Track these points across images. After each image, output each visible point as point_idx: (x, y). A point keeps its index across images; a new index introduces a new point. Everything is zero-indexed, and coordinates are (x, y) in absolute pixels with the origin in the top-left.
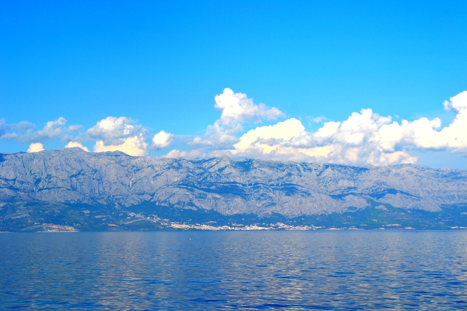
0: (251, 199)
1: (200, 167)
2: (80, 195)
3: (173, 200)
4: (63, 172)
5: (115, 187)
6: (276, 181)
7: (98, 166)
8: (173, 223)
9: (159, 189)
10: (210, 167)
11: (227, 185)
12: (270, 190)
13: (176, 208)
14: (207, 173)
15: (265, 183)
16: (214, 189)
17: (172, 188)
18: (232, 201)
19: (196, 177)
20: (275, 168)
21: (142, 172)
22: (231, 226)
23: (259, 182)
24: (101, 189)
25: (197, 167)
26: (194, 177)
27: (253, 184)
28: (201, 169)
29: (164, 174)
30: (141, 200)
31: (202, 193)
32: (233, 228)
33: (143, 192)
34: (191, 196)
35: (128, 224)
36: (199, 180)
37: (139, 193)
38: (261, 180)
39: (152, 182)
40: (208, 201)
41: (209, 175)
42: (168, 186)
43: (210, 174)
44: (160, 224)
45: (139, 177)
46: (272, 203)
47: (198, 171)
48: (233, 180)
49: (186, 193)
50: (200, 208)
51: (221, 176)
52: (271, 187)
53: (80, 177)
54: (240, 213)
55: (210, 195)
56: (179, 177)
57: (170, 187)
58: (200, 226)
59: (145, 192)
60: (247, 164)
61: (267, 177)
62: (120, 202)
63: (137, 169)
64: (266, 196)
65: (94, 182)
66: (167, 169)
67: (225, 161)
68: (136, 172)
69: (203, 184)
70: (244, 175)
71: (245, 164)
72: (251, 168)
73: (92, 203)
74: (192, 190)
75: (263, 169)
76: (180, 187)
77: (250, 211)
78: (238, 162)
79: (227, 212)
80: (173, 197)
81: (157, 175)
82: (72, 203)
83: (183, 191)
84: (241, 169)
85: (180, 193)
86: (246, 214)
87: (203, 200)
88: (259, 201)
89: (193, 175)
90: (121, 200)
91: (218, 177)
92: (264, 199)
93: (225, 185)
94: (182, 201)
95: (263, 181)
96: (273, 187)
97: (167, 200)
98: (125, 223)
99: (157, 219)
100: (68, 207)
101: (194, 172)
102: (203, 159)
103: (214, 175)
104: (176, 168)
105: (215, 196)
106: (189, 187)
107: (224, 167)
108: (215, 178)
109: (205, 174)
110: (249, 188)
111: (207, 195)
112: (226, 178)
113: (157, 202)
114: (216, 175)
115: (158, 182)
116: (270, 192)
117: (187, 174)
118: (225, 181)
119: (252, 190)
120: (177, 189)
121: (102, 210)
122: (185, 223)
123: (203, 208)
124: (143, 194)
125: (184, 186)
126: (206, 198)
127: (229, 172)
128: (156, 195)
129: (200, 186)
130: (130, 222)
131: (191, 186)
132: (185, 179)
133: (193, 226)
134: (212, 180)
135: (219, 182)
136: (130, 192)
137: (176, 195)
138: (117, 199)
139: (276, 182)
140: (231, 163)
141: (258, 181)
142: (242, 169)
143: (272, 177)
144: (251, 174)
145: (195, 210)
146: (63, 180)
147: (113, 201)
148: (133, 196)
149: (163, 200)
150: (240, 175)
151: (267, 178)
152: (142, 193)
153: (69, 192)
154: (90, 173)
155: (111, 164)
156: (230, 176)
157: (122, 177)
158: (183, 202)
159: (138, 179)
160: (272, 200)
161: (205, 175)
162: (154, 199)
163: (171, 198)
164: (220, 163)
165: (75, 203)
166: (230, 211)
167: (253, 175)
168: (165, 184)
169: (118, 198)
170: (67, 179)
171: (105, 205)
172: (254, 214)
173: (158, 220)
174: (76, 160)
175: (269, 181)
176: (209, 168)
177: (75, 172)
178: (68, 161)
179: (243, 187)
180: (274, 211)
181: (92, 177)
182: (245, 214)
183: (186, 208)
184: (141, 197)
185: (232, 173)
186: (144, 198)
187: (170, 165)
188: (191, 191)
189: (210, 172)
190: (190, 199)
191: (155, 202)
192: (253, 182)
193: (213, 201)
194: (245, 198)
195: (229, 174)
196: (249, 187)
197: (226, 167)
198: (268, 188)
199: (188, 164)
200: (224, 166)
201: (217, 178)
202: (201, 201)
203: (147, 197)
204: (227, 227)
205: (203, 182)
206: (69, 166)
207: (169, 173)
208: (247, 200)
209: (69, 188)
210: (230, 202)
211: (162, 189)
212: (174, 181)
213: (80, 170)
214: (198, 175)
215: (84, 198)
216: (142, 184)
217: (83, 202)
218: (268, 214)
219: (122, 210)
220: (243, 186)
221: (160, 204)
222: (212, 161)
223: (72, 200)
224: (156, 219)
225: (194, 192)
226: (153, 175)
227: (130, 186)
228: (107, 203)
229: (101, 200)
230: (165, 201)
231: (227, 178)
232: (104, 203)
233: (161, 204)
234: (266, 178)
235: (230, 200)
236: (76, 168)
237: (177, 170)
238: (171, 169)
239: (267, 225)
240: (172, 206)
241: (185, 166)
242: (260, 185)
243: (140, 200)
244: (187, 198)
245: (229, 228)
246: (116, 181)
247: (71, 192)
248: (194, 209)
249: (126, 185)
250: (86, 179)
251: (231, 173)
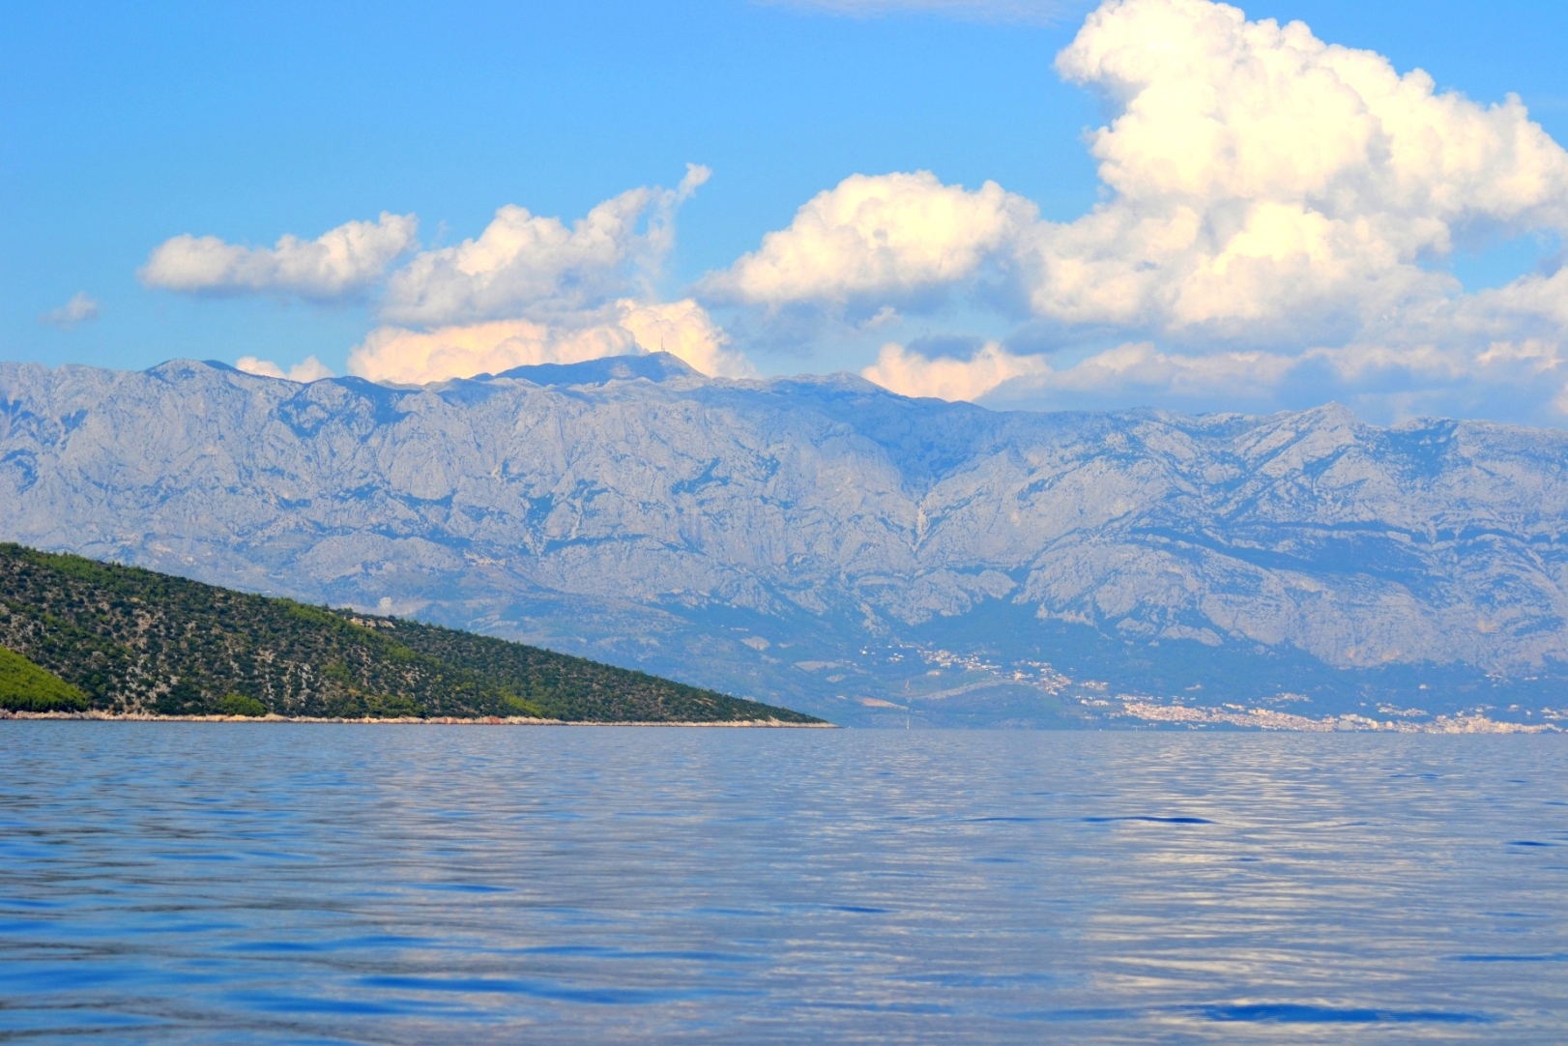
0: (1455, 600)
1: (1223, 453)
2: (722, 571)
3: (1114, 600)
4: (641, 469)
5: (854, 538)
6: (1559, 521)
7: (780, 446)
8: (1130, 698)
9: (1045, 549)
10: (1267, 455)
11: (1343, 534)
12: (1531, 561)
13: (1127, 631)
14: (1253, 481)
15: (1508, 529)
16: (1290, 551)
17: (1105, 543)
18: (1371, 606)
19: (1209, 496)
20: (1551, 461)
21: (969, 473)
22: (1382, 718)
23: (1483, 523)
24: (799, 547)
25: (1212, 455)
26: (1200, 497)
27: (1457, 532)
28: (1228, 462)
29: (1065, 482)
30: (972, 594)
31: (1239, 570)
32: (1390, 725)
33: (978, 562)
34: (1192, 583)
35: (942, 700)
36: (1222, 511)
37: (961, 566)
38: (1491, 517)
39: (1015, 517)
40: (1269, 605)
41: (1264, 488)
42: (1084, 536)
43: (1270, 485)
44: (1077, 703)
45: (956, 493)
46: (1544, 616)
47: (1214, 472)
48: (1371, 516)
49: (1171, 569)
50: (1234, 633)
51: (1316, 493)
52: (1536, 546)
53: (712, 490)
54: (1408, 659)
55: (1273, 580)
56: (1135, 495)
57: (1093, 540)
58: (1246, 713)
59: (983, 560)
60: (1429, 442)
61: (1518, 501)
62: (882, 603)
63: (944, 456)
64: (1516, 588)
65: (768, 512)
66: (1078, 459)
67: (1332, 431)
68: (939, 472)
69: (1241, 530)
70: (1418, 491)
71: (1421, 443)
72: (1445, 460)
73: (771, 605)
74: (1196, 558)
75: (1500, 467)
76: (1142, 543)
77: (1450, 650)
78: (1388, 433)
79: (1351, 656)
80: (1114, 584)
81: (1036, 487)
82: (689, 606)
83: (1155, 558)
84: (1403, 466)
85: (1142, 566)
86: (1434, 664)
87: (1248, 600)
88: (1485, 607)
89: (1195, 491)
90: (884, 593)
91: (1304, 501)
92: (1509, 601)
93: (1335, 534)
94: (1152, 602)
95: (1499, 521)
96: (1545, 547)
97: (1087, 598)
98: (930, 696)
99: (1055, 680)
100: (685, 622)
101: (1198, 478)
102: (1232, 418)
103: (1288, 491)
104: (1118, 457)
105: (1294, 583)
106: (1183, 544)
107: (1329, 456)
108: (1290, 502)
109: (1248, 484)
110: (1439, 551)
111: (1261, 579)
112: (1339, 504)
113: (1042, 606)
114: (1294, 492)
115: (1040, 516)
116: (1535, 567)
117: (1167, 485)
118: (1336, 516)
119: (1455, 559)
120: (1130, 552)
121: (814, 635)
122: (1180, 700)
123: (1246, 637)
124: (977, 571)
125: (1158, 538)
126: (1257, 592)
127: (1352, 478)
128: (1034, 573)
129: (1230, 541)
130: (952, 693)
131: (1187, 538)
132: (1163, 509)
133: (1218, 712)
134: (1278, 512)
135: (1309, 520)
136: (920, 559)
137: (1124, 577)
138: (867, 591)
139: (1557, 527)
140: (1356, 437)
141: (1480, 520)
142: (1407, 463)
143: (1540, 502)
144: (1449, 487)
145: (1211, 642)
146: (644, 504)
147: (850, 598)
148: (935, 577)
149: (1068, 599)
150: (1398, 493)
151: (1518, 506)
152: (973, 565)
153: (673, 556)
154: (747, 473)
155: (835, 434)
156: (1360, 495)
157: (884, 493)
158: (1155, 606)
159: (950, 503)
160: (1544, 603)
161: (1248, 489)
162: (1028, 594)
163: (1101, 589)
164: (1311, 437)
165: (703, 606)
166: (1362, 648)
167: (1458, 492)
168: (1070, 527)
169: (872, 585)
170: (663, 499)
171: (820, 614)
172: (1471, 667)
173: (1060, 683)
174: (689, 419)
175: (1526, 522)
176: (1262, 457)
177: (686, 470)
178: (658, 423)
179: (1415, 544)
180: (1553, 654)
181: (758, 492)
182: (1428, 664)
183: (1173, 633)
184: (972, 582)
185: (1364, 481)
186: (981, 588)
187: (1090, 443)
188: (1190, 562)
189: (1269, 478)
190: (1186, 595)
191: (1033, 606)
192: (1455, 523)
193: (1288, 605)
194: (1427, 596)
195: (1350, 487)
196: (1442, 545)
197: (1337, 455)
198: (1524, 549)
199: (1171, 441)
200: (1330, 452)
201: (1299, 505)
202: (1239, 605)
203: (998, 585)
204: (1361, 720)
205: (1241, 519)
206: (663, 442)
207: (1087, 479)
208: (1436, 603)
209: (672, 539)
210: (1362, 609)
211: (1060, 547)
212: (1110, 514)
213: (708, 463)
214: (1214, 488)
215: (739, 586)
216: (971, 524)
217: (736, 602)
218: (1528, 664)
219: (897, 640)
220: (1413, 540)
221: (1055, 616)
222: (1275, 429)
223: (688, 592)
224: (1054, 683)
225: (1206, 566)
226: (1017, 488)
227: (919, 531)
228: (826, 607)
229: (802, 592)
230: (1076, 604)
231: (1344, 505)
232: (816, 607)
233: (1060, 615)
234: (1515, 509)
235: (1363, 603)
236: (690, 454)
237: (1125, 467)
238: (1097, 460)
239: (1529, 713)
240: (1109, 624)
241: (1156, 448)
242: (1488, 537)
243: (965, 596)
244: (1175, 591)
245: (1375, 725)
246: (859, 512)
247: (681, 557)
248: (1207, 637)
249: (902, 529)
250: (736, 501)
251: (1360, 482)
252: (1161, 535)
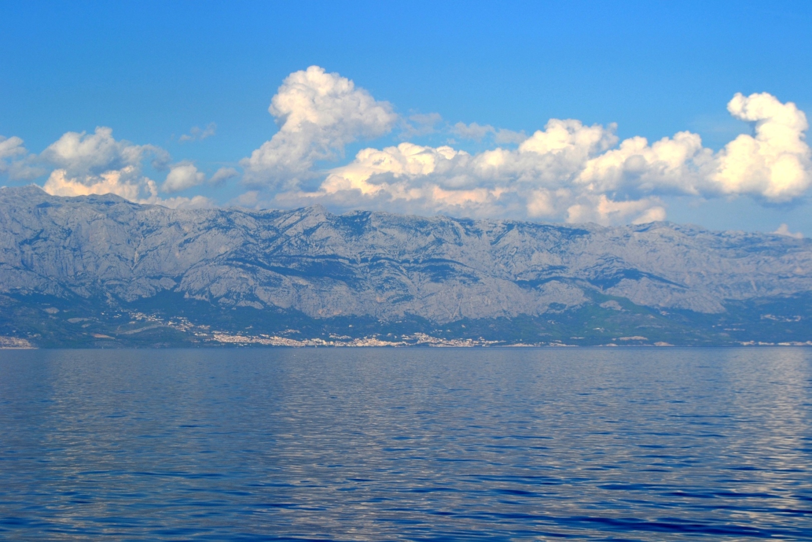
0: (367, 288)
1: (269, 226)
2: (40, 278)
3: (218, 290)
4: (5, 234)
5: (105, 264)
6: (414, 254)
7: (73, 224)
8: (218, 332)
9: (190, 268)
10: (288, 226)
11: (319, 260)
12: (401, 271)
13: (223, 303)
14: (282, 238)
15: (392, 258)
16: (296, 268)
17: (215, 265)
18: (330, 291)
19: (262, 245)
20: (410, 228)
21: (158, 235)
22: (328, 340)
23: (380, 255)
24: (80, 268)
25: (264, 226)
26: (258, 245)
27: (369, 259)
28: (271, 230)
29: (199, 239)
30: (156, 288)
31: (273, 276)
32: (332, 343)
33: (160, 274)
34: (252, 282)
35: (132, 335)
36: (267, 251)
37: (152, 276)
38: (385, 253)
39: (177, 254)
40: (285, 291)
41: (286, 241)
42: (207, 262)
43: (289, 239)
44: (193, 335)
45: (152, 244)
46: (405, 295)
47: (264, 234)
48: (332, 252)
49: (243, 276)
50: (269, 304)
51: (308, 243)
52: (403, 265)
53: (39, 243)
54: (344, 314)
55: (287, 280)
56: (230, 245)
57: (211, 264)
58: (269, 339)
59: (163, 273)
60: (359, 221)
61: (397, 246)
62: (116, 292)
63: (148, 228)
64: (393, 283)
65: (65, 253)
66: (205, 229)
67: (316, 216)
68: (145, 236)
69: (275, 259)
70: (353, 242)
71: (356, 221)
72: (366, 228)
73: (63, 293)
74: (254, 271)
75: (388, 231)
76: (231, 265)
77: (363, 310)
78: (341, 217)
79: (320, 313)
80: (218, 283)
81: (187, 241)
82: (24, 294)
83: (236, 271)
84: (347, 231)
85: (230, 275)
86: (356, 316)
87: (275, 289)
88: (380, 291)
89: (255, 242)
90: (117, 288)
91: (303, 246)
92: (390, 288)
93: (316, 260)
94: (234, 291)
95: (388, 254)
96: (407, 265)
97: (206, 289)
98: (126, 333)
99: (186, 325)
100: (17, 301)
101: (257, 236)
102: (274, 211)
103: (296, 242)
104: (223, 228)
105: (296, 282)
106: (248, 265)
107: (315, 227)
108: (297, 247)
109: (279, 239)
110: (362, 267)
111: (282, 280)
112: (318, 247)
113: (187, 293)
114: (299, 242)
115: (189, 254)
116: (403, 274)
117: (243, 240)
118: (317, 253)
119: (368, 270)
120: (226, 269)
121: (81, 306)
122: (241, 333)
123: (274, 305)
124: (159, 278)
125: (238, 262)
126: (280, 285)
127: (325, 235)
128: (184, 278)
129: (270, 264)
130: (136, 331)
131: (250, 262)
132: (241, 250)
133: (256, 338)
134: (291, 251)
135: (305, 254)
136: (134, 273)
137: (222, 280)
138: (109, 287)
139: (413, 256)
140: (327, 218)
141: (379, 254)
142: (349, 230)
143: (406, 246)
144: (366, 240)
145: (259, 308)
146: (6, 249)
147: (102, 290)
148: (141, 281)
149: (198, 289)
150: (344, 243)
151: (397, 247)
152: (158, 275)
153: (17, 272)
154: (57, 236)
155: (98, 219)
156: (327, 244)
157: (119, 244)
158: (235, 292)
159: (149, 248)
160: (405, 289)
161: (279, 241)
162: (181, 287)
163: (213, 285)
164: (307, 218)
165: (30, 294)
166: (325, 310)
167: (370, 242)
168: (201, 259)
169: (112, 285)
170: (14, 247)
171: (87, 297)
172: (372, 317)
173: (188, 326)
174: (30, 212)
175: (400, 255)
176: (286, 227)
177: (28, 235)
178: (16, 214)
179: (350, 264)
180: (408, 311)
181: (62, 244)
182: (353, 316)
183: (242, 304)
184: (156, 283)
185: (329, 237)
186: (161, 285)
187: (211, 222)
188: (251, 273)
189: (288, 236)
190: (249, 287)
191: (183, 293)
192: (369, 255)
193: (293, 291)
194: (355, 287)
195: (323, 240)
196: (363, 265)
197: (318, 226)
198: (398, 266)
199: (246, 221)
200: (315, 225)
201: (300, 248)
202: (272, 291)
203: (168, 284)
204: (320, 341)
205: (275, 254)
206: (18, 222)
207: (209, 238)
208: (358, 290)
209: (18, 265)
210: (325, 293)
211: (196, 267)
212: (219, 253)
213: (39, 231)
214: (264, 241)
215: (48, 285)
216: (157, 257)
217: (47, 292)
218: (397, 316)
219: (120, 308)
220: (350, 263)
221: (192, 297)
222: (292, 215)
223: (24, 288)
224: (185, 326)
225: (258, 275)
226: (179, 242)
227: (135, 261)
228: (90, 294)
229: (79, 288)
230: (201, 292)
231: (320, 248)
232: (86, 294)
233: (194, 297)
234: (395, 249)
235: (326, 290)
236: (31, 227)
237: (226, 232)
238: (213, 229)
239: (396, 337)
240: (214, 300)
241: (240, 224)
242: (382, 261)
243: (153, 289)
244: (244, 286)
245: (325, 343)
246: (108, 253)
247: (21, 273)
248: (257, 306)
249: (127, 260)
250: (50, 248)
251: (327, 238)
252: (239, 261)
